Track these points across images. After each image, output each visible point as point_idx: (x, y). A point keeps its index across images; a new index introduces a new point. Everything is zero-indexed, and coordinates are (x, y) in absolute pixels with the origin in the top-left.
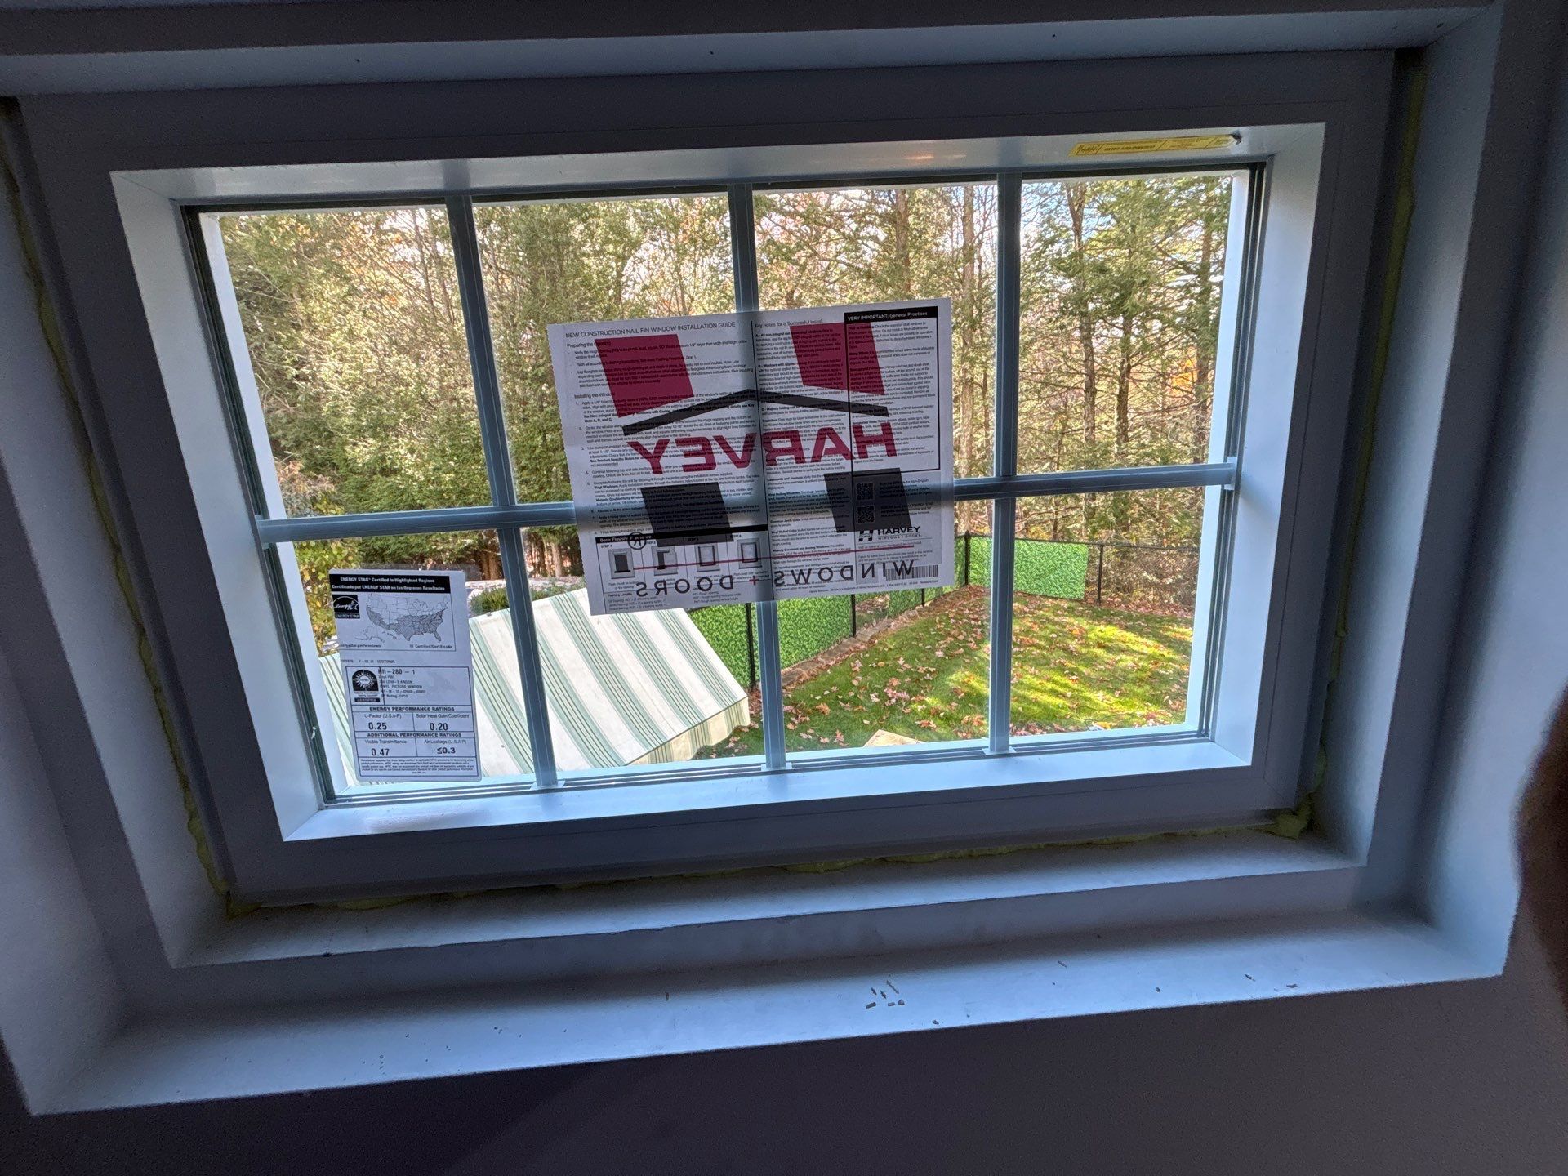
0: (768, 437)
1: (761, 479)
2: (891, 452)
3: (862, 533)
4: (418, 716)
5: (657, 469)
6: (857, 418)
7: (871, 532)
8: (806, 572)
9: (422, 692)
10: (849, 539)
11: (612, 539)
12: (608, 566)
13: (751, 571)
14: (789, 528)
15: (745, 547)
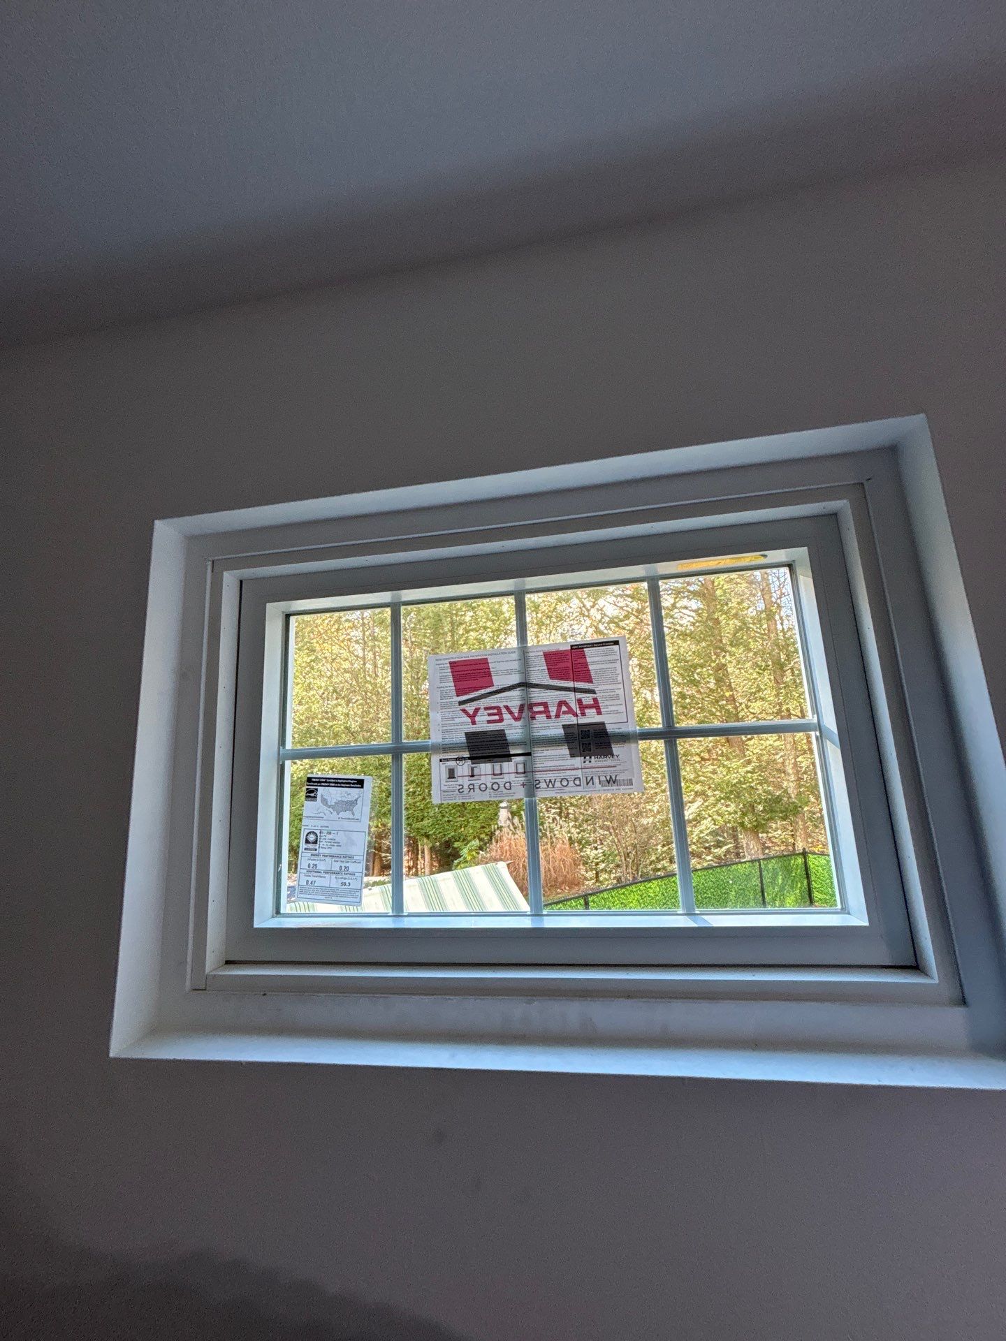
0: (531, 706)
1: (528, 727)
2: (599, 713)
3: (585, 758)
4: (335, 861)
5: (474, 723)
6: (579, 695)
7: (590, 758)
8: (553, 781)
9: (340, 846)
10: (578, 761)
11: (447, 760)
12: (445, 774)
13: (522, 779)
14: (544, 754)
15: (518, 765)
